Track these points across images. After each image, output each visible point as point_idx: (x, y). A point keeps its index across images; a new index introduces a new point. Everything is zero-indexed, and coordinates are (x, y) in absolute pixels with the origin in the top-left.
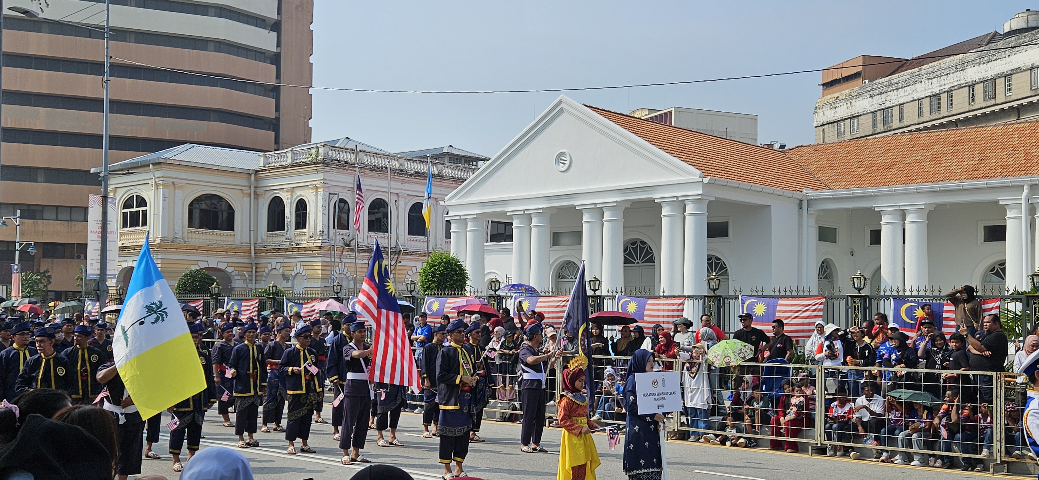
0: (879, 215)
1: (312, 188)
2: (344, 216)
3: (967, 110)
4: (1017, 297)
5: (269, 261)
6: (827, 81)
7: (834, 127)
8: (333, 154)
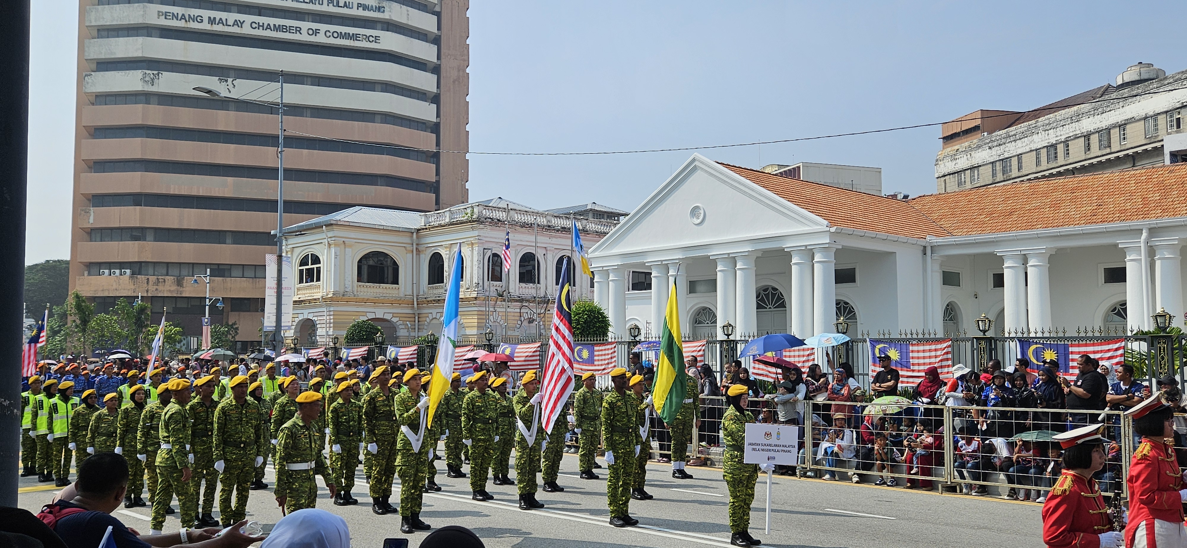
0: (1001, 260)
1: (468, 244)
2: (498, 269)
3: (1083, 158)
4: (1140, 336)
5: (430, 311)
6: (947, 135)
7: (955, 177)
8: (487, 213)
